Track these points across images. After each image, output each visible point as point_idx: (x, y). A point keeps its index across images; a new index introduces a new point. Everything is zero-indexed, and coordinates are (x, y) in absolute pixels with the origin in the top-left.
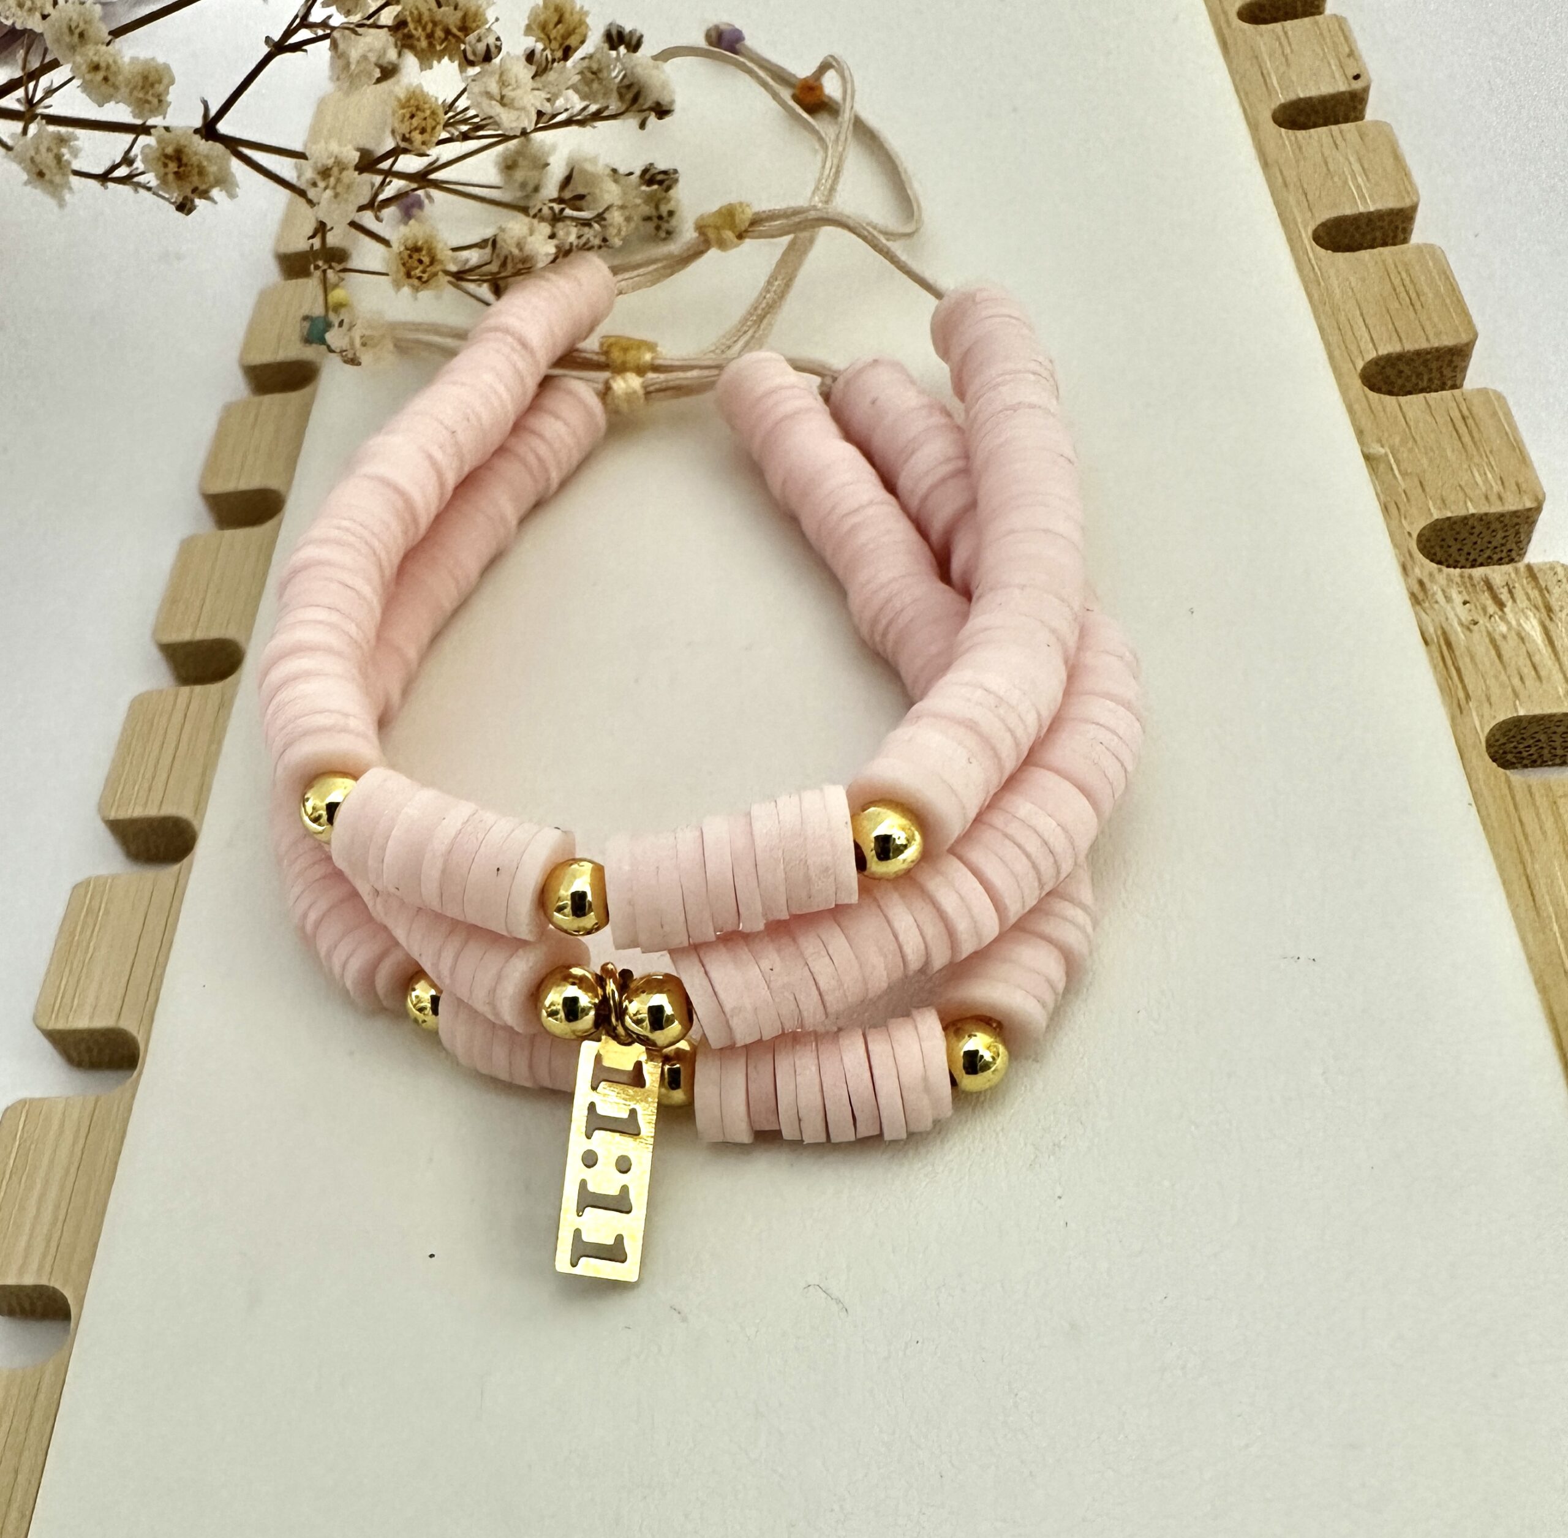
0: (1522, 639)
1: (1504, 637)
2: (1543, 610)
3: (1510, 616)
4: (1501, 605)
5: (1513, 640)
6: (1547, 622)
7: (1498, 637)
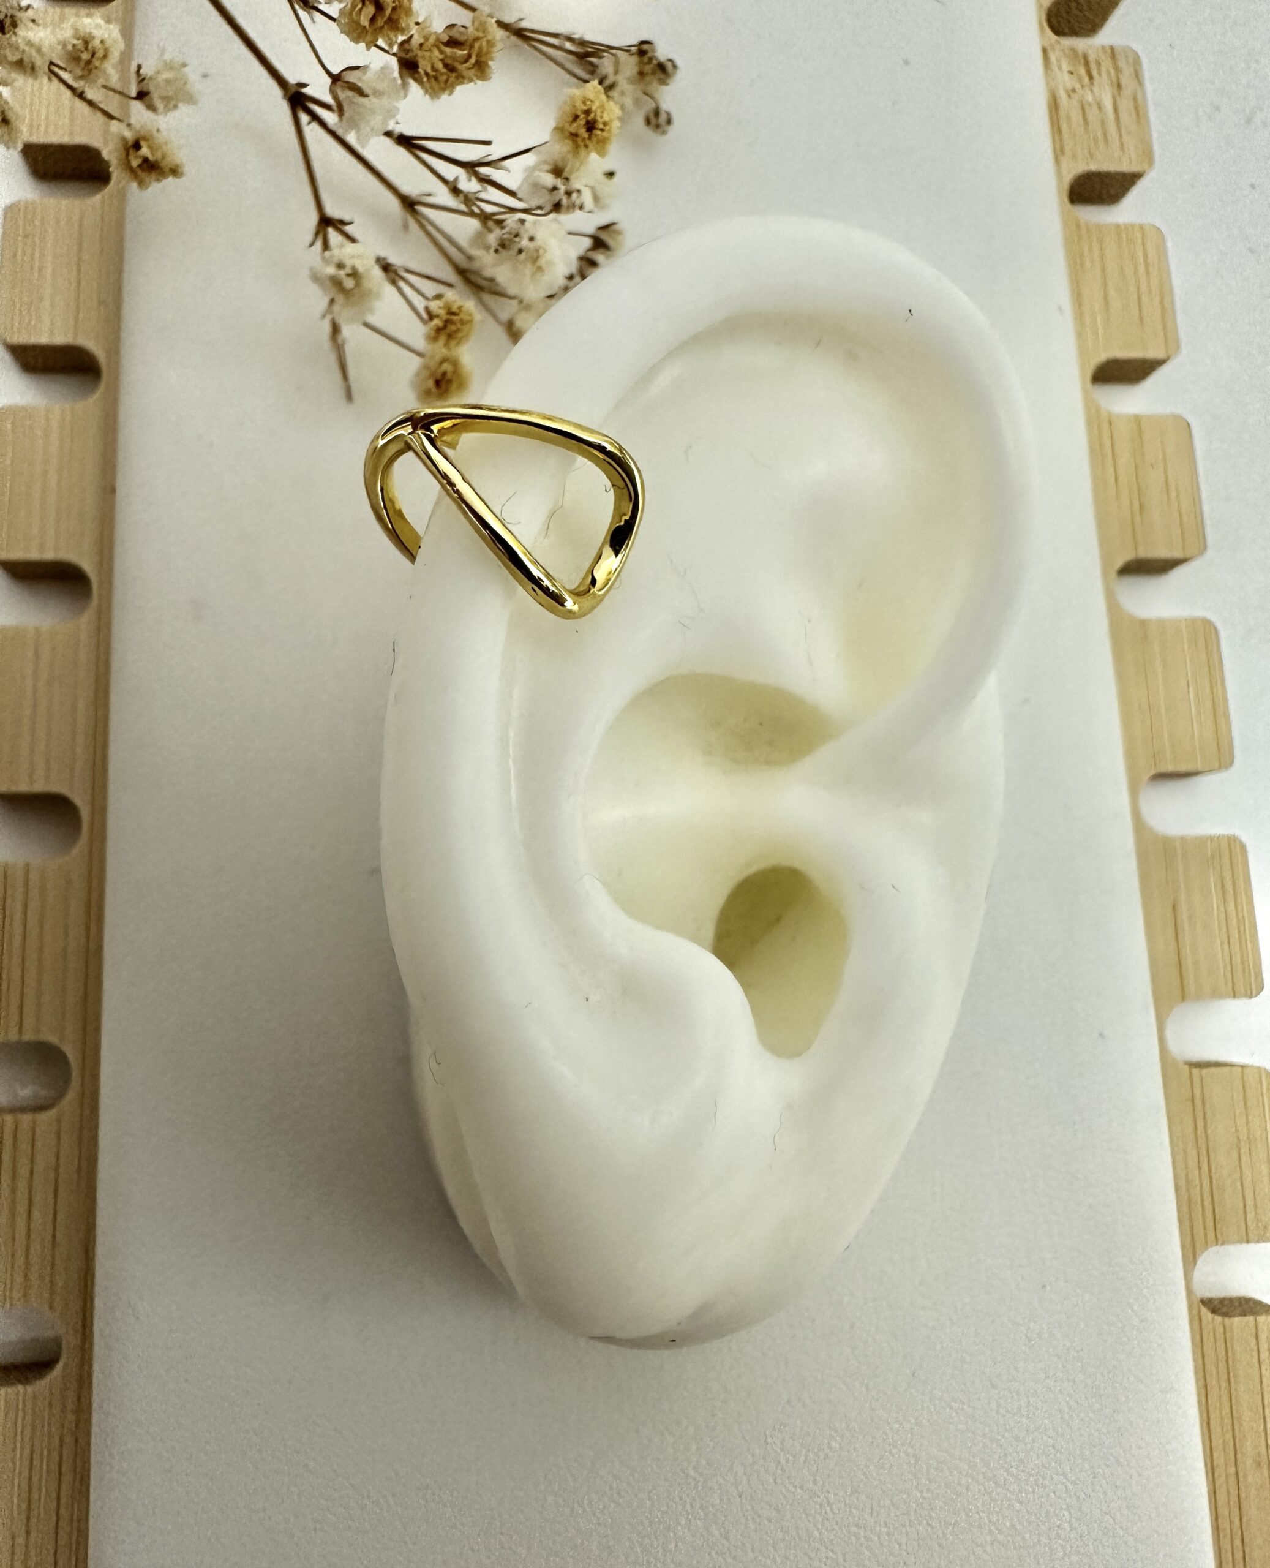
0: (1100, 108)
1: (1090, 105)
2: (1116, 86)
3: (1096, 89)
4: (1091, 77)
5: (1095, 109)
6: (1118, 98)
7: (1086, 106)
